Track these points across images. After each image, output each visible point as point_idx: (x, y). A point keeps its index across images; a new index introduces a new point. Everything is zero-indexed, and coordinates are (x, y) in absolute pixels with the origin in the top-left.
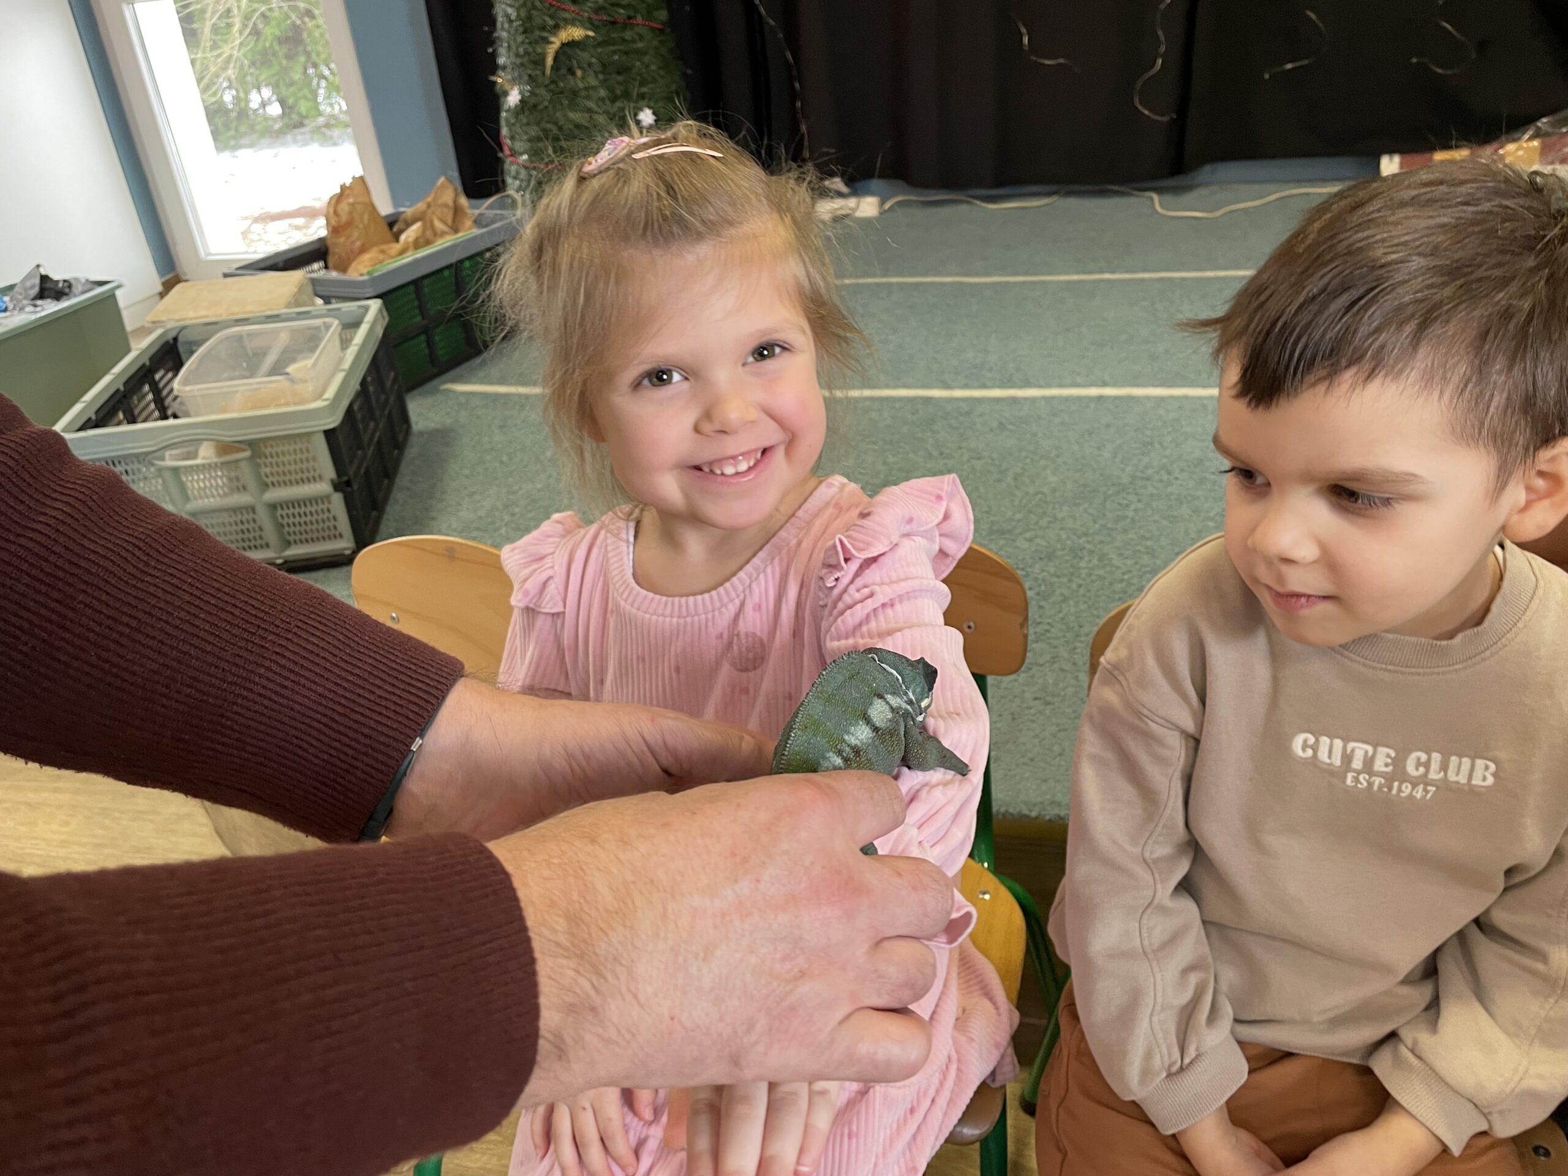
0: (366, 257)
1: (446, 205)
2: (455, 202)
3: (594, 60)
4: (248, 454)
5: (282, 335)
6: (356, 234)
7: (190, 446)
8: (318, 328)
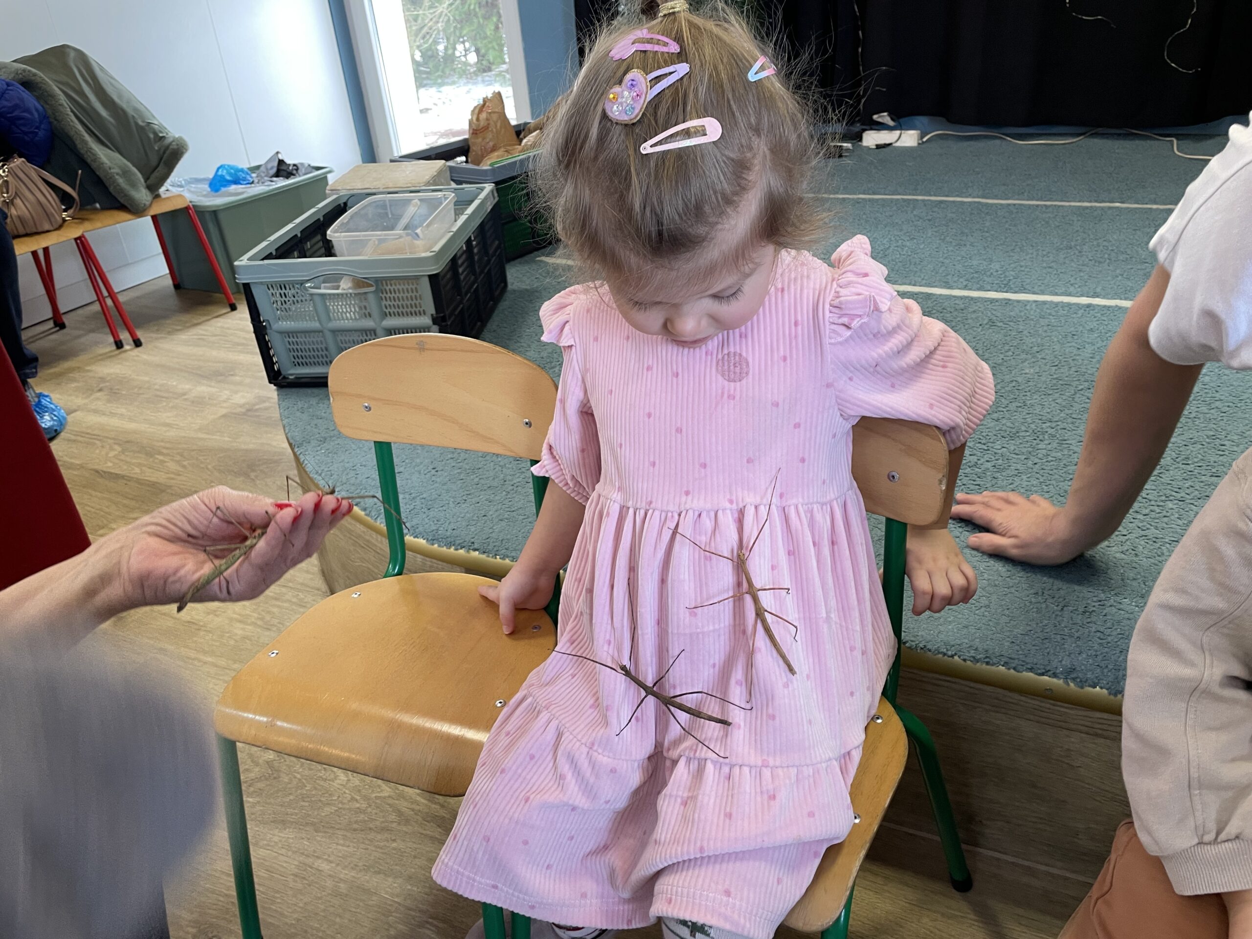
0: (495, 154)
7: (334, 279)
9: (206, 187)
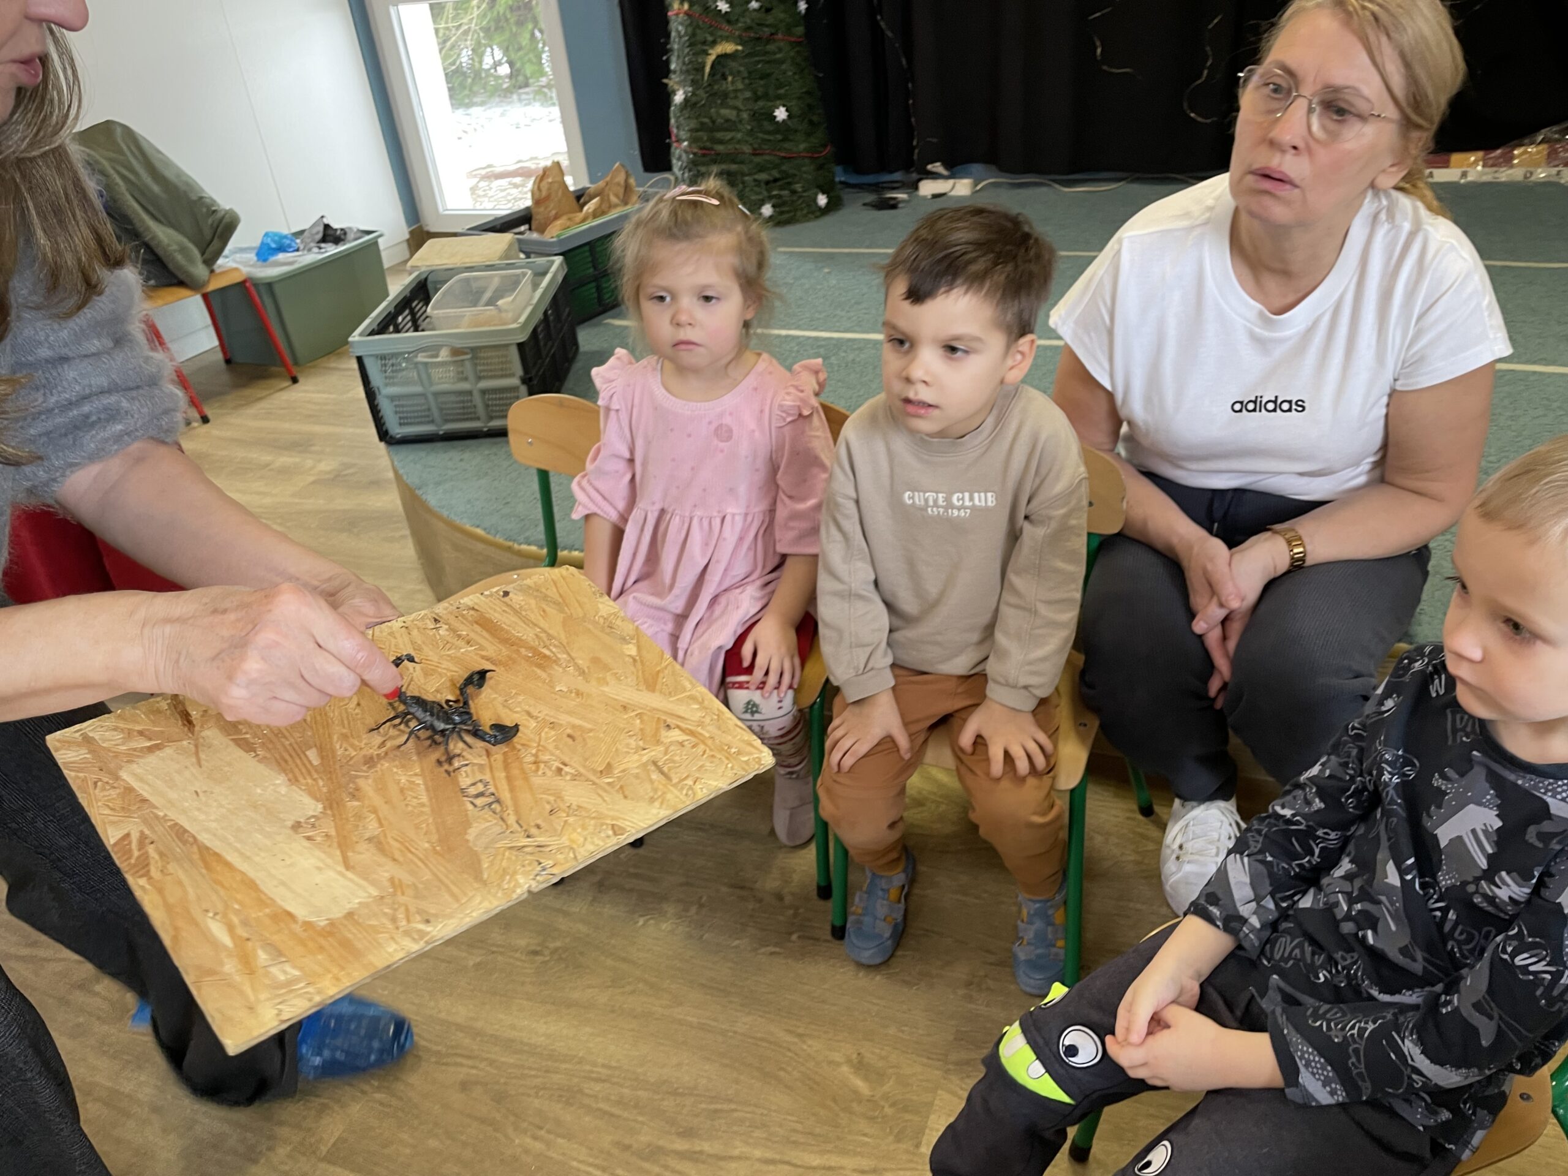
0: (558, 222)
1: (618, 184)
2: (626, 181)
3: (742, 69)
4: (469, 356)
5: (496, 278)
6: (552, 205)
7: (434, 350)
8: (518, 275)
9: (252, 256)
